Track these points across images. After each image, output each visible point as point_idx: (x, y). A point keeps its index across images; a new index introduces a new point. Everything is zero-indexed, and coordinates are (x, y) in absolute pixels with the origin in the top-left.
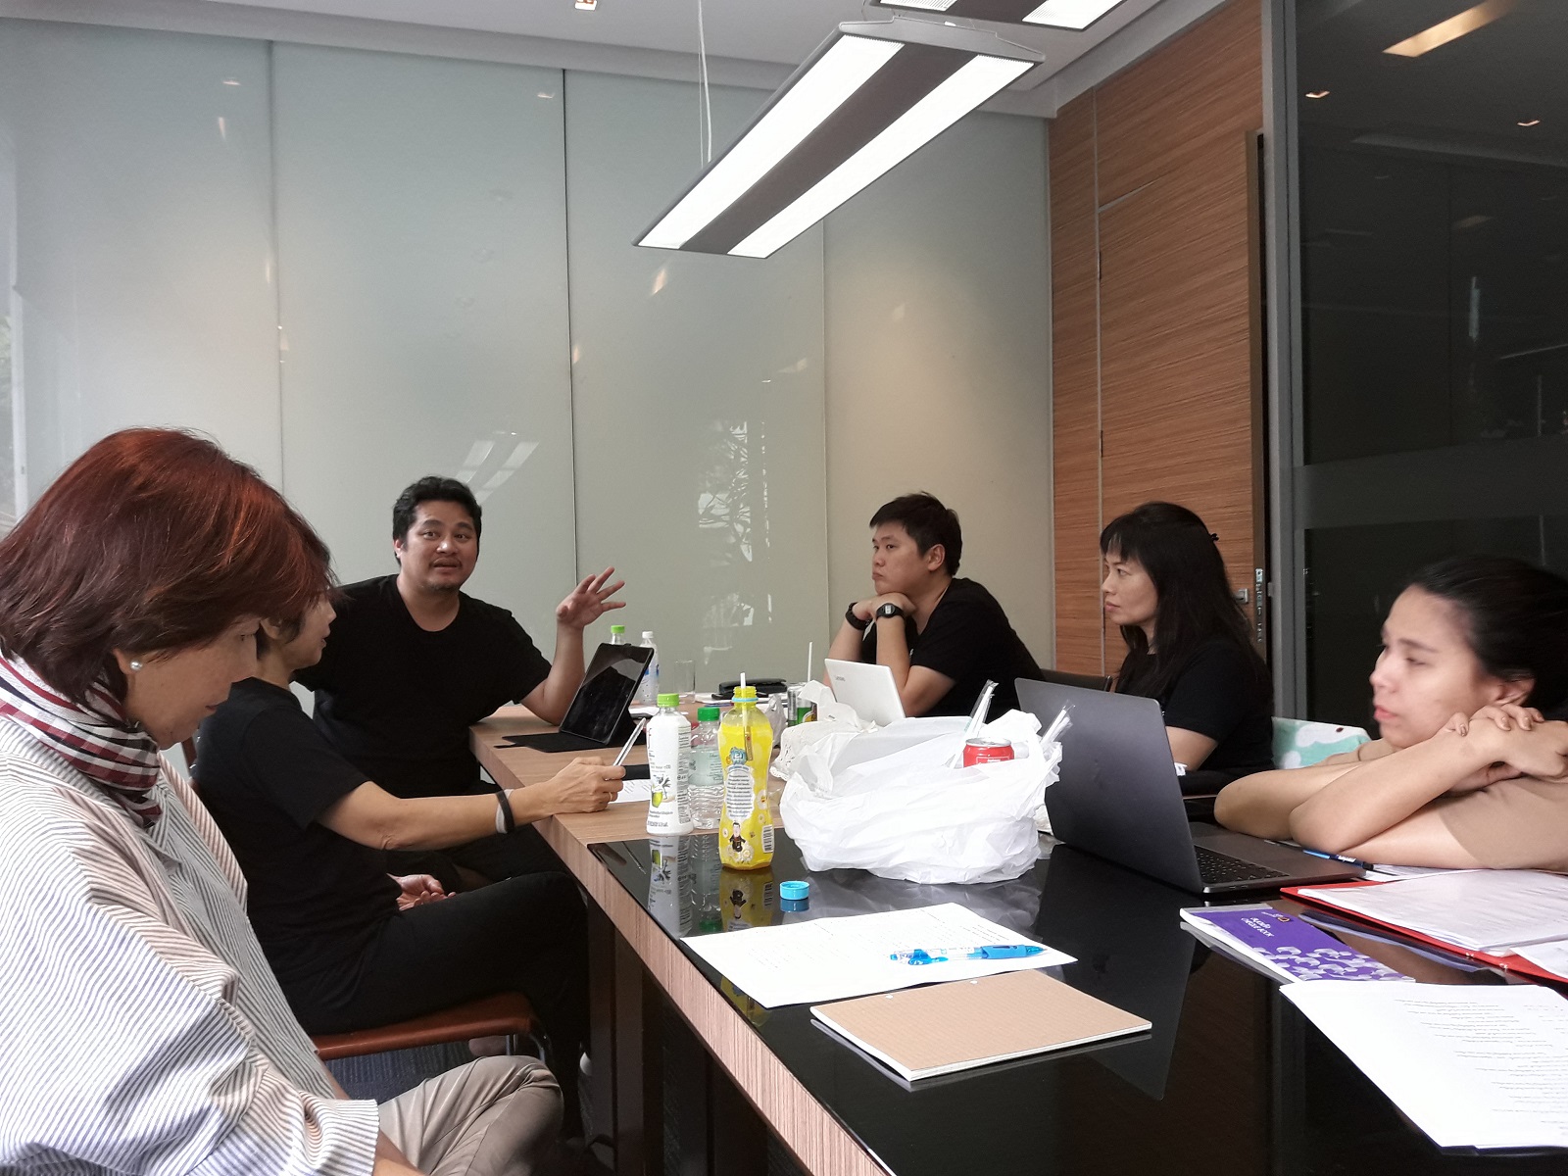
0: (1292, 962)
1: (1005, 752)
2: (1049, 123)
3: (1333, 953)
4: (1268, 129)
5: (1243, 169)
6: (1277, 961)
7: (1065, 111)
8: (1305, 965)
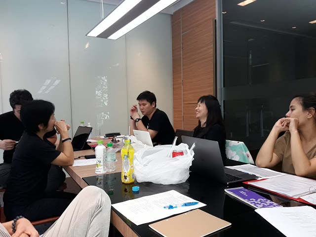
0: (254, 203)
1: (182, 153)
2: (172, 15)
3: (262, 200)
4: (217, 18)
5: (212, 26)
6: (251, 203)
7: (175, 13)
8: (258, 204)
